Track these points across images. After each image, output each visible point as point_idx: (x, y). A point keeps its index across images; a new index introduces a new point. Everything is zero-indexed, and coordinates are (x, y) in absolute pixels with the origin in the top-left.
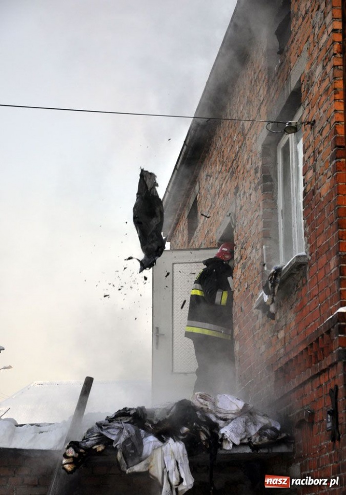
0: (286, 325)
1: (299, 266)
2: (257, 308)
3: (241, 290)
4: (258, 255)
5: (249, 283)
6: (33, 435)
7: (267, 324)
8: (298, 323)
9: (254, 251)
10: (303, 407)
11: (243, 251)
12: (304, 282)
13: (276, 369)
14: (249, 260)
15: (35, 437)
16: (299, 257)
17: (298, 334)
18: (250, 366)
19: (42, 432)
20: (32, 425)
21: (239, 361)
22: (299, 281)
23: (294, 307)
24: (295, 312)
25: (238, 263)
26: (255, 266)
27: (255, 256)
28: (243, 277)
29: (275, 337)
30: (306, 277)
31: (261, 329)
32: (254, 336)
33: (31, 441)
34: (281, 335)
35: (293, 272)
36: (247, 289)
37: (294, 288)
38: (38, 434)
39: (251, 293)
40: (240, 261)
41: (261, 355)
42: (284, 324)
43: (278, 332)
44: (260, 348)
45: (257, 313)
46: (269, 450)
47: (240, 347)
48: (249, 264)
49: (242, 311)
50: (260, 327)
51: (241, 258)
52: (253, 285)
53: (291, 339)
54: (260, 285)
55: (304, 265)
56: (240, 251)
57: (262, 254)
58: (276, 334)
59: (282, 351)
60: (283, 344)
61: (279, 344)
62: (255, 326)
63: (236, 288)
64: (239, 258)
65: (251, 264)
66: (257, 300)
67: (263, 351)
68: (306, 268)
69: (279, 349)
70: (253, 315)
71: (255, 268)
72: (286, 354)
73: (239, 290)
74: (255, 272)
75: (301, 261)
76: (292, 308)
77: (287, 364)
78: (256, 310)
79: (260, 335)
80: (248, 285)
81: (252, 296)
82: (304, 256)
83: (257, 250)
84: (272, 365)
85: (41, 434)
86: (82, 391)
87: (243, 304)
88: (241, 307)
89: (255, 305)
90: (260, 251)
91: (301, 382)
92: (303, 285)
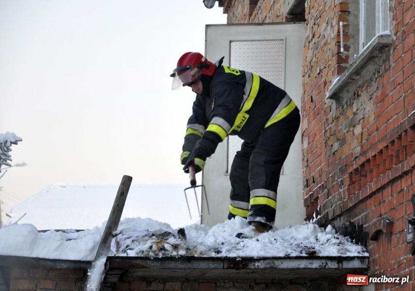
0: (363, 118)
1: (382, 49)
2: (331, 97)
3: (312, 75)
4: (333, 33)
5: (322, 67)
6: (59, 243)
7: (341, 117)
8: (378, 116)
9: (329, 28)
10: (381, 216)
11: (316, 27)
12: (387, 67)
13: (351, 171)
14: (322, 40)
15: (61, 245)
16: (382, 36)
17: (377, 130)
18: (320, 167)
19: (70, 240)
20: (57, 231)
21: (307, 161)
22: (381, 66)
23: (374, 97)
24: (376, 103)
25: (309, 42)
26: (329, 47)
27: (330, 34)
28: (314, 60)
29: (351, 133)
30: (389, 61)
31: (334, 123)
32: (326, 131)
33: (57, 249)
34: (358, 130)
35: (374, 54)
36: (319, 74)
37: (374, 74)
38: (65, 241)
39: (323, 79)
40: (312, 40)
41: (334, 153)
42: (362, 117)
43: (354, 126)
44: (332, 146)
45: (330, 104)
46: (339, 265)
47: (309, 143)
48: (322, 43)
49: (312, 101)
50: (333, 121)
51: (313, 37)
52: (326, 70)
53: (369, 135)
54: (334, 69)
55: (387, 46)
56: (312, 27)
57: (339, 32)
58: (352, 129)
59: (359, 149)
60: (360, 141)
61: (355, 141)
62: (327, 120)
63: (306, 73)
64: (311, 36)
65: (325, 44)
66: (331, 87)
67: (336, 149)
68: (389, 50)
69: (355, 148)
70: (326, 107)
71: (330, 49)
72: (363, 153)
73: (309, 76)
74: (330, 53)
75: (385, 41)
76: (371, 98)
77: (363, 165)
78: (329, 100)
79: (332, 131)
80: (320, 69)
81: (325, 83)
82: (388, 36)
83: (332, 27)
84: (346, 165)
85: (68, 241)
86: (118, 192)
87: (314, 92)
88: (312, 97)
89: (328, 94)
90: (336, 28)
91: (379, 186)
92: (386, 71)
